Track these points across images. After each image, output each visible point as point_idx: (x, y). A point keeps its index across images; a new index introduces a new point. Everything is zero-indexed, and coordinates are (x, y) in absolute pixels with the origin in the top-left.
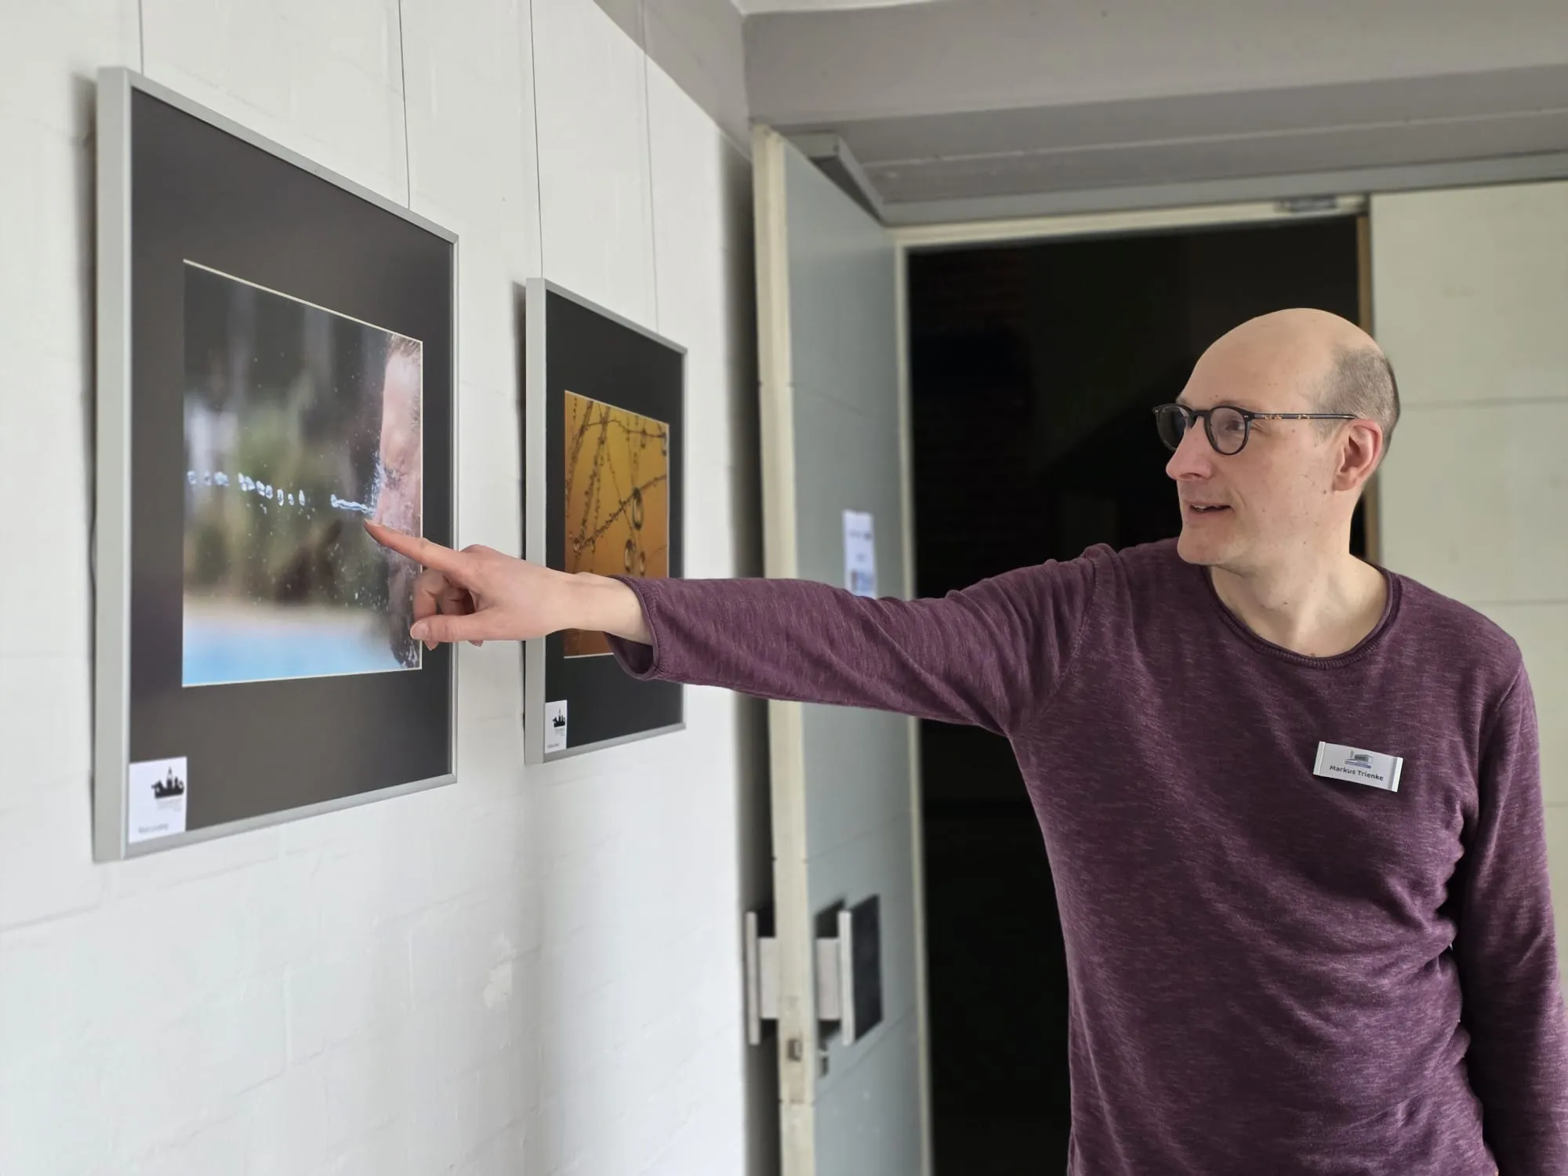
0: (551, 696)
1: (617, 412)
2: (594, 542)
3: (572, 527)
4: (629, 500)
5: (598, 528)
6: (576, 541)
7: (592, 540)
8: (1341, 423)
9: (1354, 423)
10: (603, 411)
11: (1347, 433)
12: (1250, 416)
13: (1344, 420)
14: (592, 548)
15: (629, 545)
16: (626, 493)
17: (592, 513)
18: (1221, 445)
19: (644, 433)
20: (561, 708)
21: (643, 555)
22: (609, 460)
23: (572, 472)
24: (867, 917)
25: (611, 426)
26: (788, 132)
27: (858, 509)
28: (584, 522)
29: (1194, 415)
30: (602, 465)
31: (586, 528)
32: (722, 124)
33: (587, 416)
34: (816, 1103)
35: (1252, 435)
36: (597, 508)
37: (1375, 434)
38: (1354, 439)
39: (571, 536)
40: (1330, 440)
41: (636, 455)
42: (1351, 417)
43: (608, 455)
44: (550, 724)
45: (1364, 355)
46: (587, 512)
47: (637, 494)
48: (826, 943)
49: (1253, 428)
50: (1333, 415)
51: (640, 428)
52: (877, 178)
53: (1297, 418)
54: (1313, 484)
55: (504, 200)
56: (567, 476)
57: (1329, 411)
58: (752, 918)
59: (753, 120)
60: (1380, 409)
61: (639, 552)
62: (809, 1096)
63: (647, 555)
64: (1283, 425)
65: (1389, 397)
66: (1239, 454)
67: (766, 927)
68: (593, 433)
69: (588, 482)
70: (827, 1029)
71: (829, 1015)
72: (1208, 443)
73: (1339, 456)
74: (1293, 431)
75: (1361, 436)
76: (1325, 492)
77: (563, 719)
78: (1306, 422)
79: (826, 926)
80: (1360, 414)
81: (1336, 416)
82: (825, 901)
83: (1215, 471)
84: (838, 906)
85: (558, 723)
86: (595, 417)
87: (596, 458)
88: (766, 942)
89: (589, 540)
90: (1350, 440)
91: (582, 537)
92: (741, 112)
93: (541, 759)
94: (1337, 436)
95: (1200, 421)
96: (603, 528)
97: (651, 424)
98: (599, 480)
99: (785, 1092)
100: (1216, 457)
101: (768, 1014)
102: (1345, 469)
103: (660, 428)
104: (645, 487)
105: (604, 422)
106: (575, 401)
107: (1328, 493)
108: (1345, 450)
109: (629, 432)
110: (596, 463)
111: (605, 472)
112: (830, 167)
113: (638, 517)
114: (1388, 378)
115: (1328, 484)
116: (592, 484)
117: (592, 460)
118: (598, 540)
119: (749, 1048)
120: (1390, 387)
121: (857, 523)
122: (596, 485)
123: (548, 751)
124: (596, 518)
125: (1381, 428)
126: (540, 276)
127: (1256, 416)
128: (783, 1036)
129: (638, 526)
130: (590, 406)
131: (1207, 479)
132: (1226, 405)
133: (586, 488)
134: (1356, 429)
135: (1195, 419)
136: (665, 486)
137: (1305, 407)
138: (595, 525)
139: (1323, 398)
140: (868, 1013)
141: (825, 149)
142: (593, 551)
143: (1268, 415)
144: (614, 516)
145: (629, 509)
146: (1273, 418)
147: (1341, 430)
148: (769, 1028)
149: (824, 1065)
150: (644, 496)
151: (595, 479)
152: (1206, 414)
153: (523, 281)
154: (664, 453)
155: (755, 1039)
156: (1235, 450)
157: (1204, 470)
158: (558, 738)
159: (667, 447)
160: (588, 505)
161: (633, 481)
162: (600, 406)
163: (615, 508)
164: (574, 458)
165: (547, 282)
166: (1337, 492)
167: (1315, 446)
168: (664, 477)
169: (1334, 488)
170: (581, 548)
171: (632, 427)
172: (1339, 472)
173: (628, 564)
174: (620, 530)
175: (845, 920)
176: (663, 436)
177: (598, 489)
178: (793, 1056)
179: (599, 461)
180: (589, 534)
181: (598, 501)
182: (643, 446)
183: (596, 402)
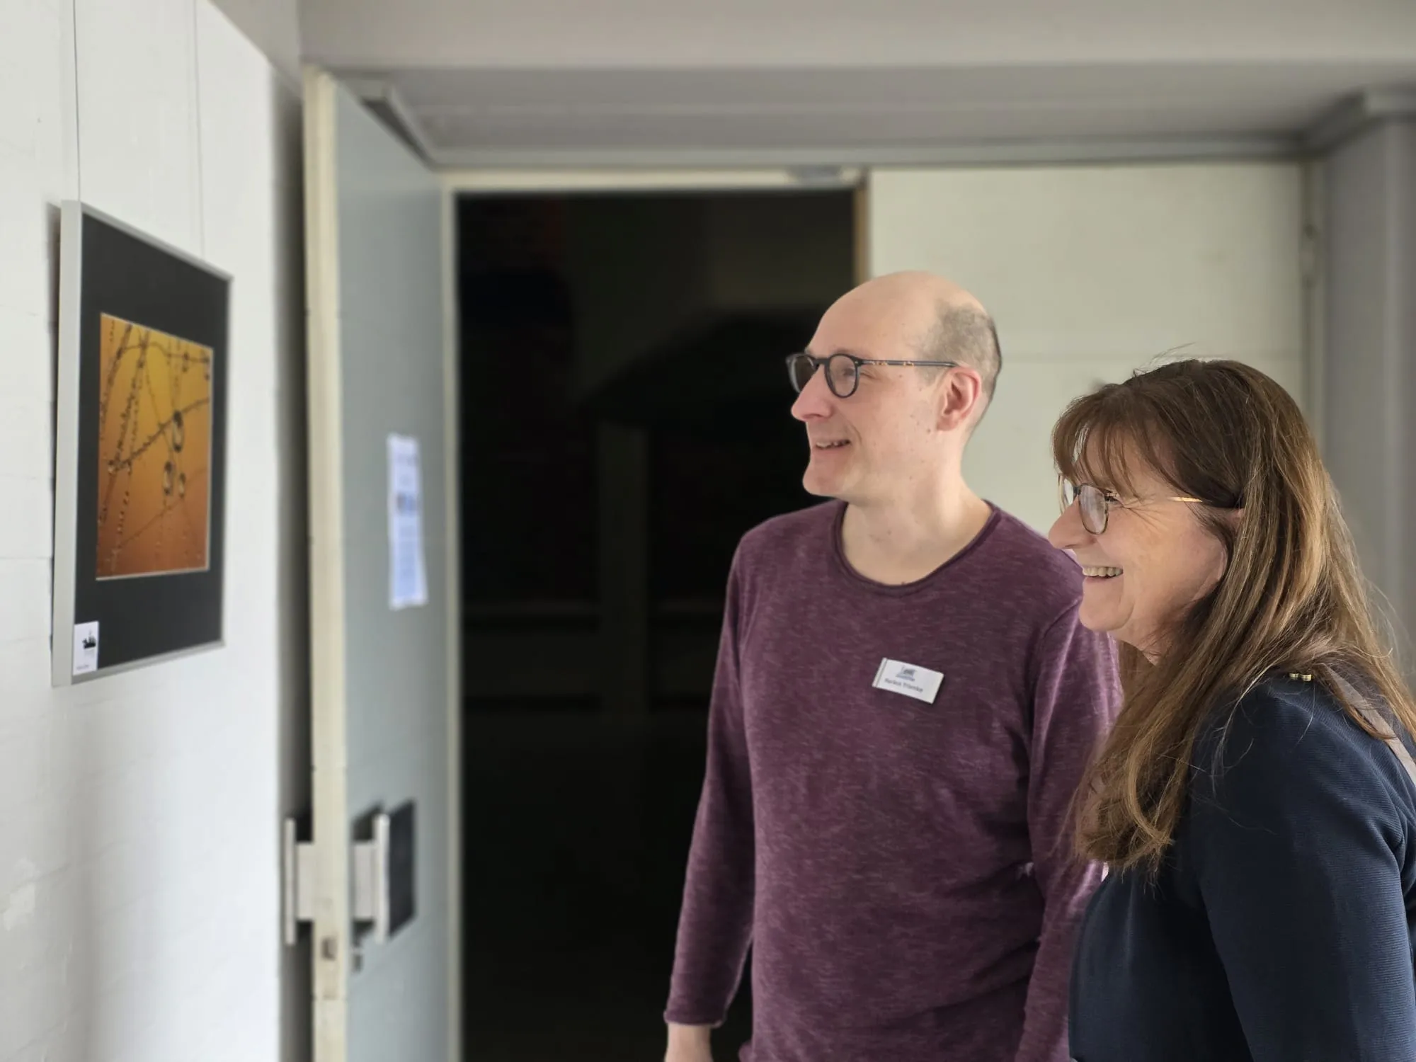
0: (81, 617)
1: (157, 336)
2: (130, 464)
3: (106, 449)
4: (169, 422)
5: (136, 450)
6: (111, 463)
7: (129, 462)
8: (943, 370)
9: (955, 370)
10: (143, 335)
11: (950, 379)
12: (860, 362)
13: (946, 368)
14: (128, 470)
15: (169, 467)
16: (166, 415)
17: (129, 436)
18: (839, 389)
19: (186, 357)
20: (91, 629)
21: (183, 478)
22: (148, 382)
23: (107, 394)
24: (403, 821)
25: (151, 351)
26: (341, 74)
27: (404, 432)
28: (120, 444)
29: (819, 362)
30: (140, 388)
31: (122, 450)
32: (274, 60)
33: (125, 339)
34: (350, 998)
35: (862, 380)
36: (134, 432)
37: (975, 381)
38: (957, 385)
39: (105, 458)
40: (934, 386)
41: (177, 379)
42: (952, 365)
43: (148, 377)
44: (79, 645)
45: (965, 311)
46: (123, 434)
47: (177, 417)
48: (363, 849)
49: (862, 374)
50: (935, 363)
51: (182, 352)
52: (427, 124)
53: (902, 365)
54: (918, 424)
55: (39, 121)
56: (103, 399)
57: (933, 359)
58: (291, 825)
59: (306, 59)
60: (980, 359)
61: (178, 474)
62: (342, 991)
63: (188, 477)
64: (890, 371)
65: (990, 348)
66: (854, 395)
67: (304, 832)
68: (131, 357)
69: (125, 405)
70: (361, 928)
71: (364, 914)
72: (827, 387)
73: (941, 399)
74: (901, 376)
75: (962, 382)
76: (929, 431)
77: (93, 639)
78: (912, 369)
79: (362, 830)
80: (961, 363)
81: (938, 364)
82: (362, 806)
83: (833, 411)
84: (374, 812)
85: (89, 645)
86: (134, 340)
87: (134, 381)
88: (304, 848)
89: (124, 462)
90: (954, 387)
91: (117, 458)
92: (293, 51)
93: (69, 679)
94: (941, 382)
95: (821, 368)
96: (141, 451)
97: (194, 349)
98: (137, 403)
99: (319, 988)
100: (834, 399)
101: (304, 915)
102: (948, 411)
103: (203, 353)
104: (186, 410)
105: (144, 346)
106: (113, 325)
107: (932, 433)
108: (948, 395)
109: (169, 355)
110: (134, 386)
111: (143, 396)
112: (380, 109)
113: (178, 440)
114: (989, 334)
115: (932, 426)
116: (129, 407)
117: (130, 382)
118: (136, 463)
119: (284, 948)
120: (990, 341)
121: (402, 449)
122: (133, 408)
123: (77, 672)
124: (134, 440)
125: (982, 377)
126: (75, 198)
127: (864, 362)
128: (319, 935)
129: (178, 448)
130: (129, 329)
131: (827, 418)
132: (842, 353)
133: (123, 410)
134: (957, 375)
135: (817, 366)
136: (208, 409)
137: (910, 355)
138: (132, 447)
139: (927, 348)
140: (402, 911)
141: (374, 90)
142: (130, 473)
143: (875, 361)
144: (153, 439)
145: (169, 432)
146: (880, 364)
147: (944, 376)
148: (305, 929)
149: (357, 963)
150: (186, 420)
151: (133, 402)
152: (826, 362)
153: (58, 203)
154: (207, 377)
155: (291, 938)
156: (850, 392)
157: (824, 411)
158: (90, 659)
159: (210, 371)
160: (124, 427)
161: (173, 403)
162: (139, 330)
163: (154, 430)
164: (110, 381)
165: (84, 206)
166: (941, 432)
167: (920, 390)
168: (206, 401)
169: (939, 427)
170: (117, 470)
171: (174, 351)
172: (942, 413)
173: (167, 485)
174: (159, 453)
175: (382, 825)
176: (206, 360)
177: (136, 412)
178: (328, 953)
179: (138, 384)
180: (125, 455)
181: (136, 423)
182: (185, 370)
183: (135, 326)
